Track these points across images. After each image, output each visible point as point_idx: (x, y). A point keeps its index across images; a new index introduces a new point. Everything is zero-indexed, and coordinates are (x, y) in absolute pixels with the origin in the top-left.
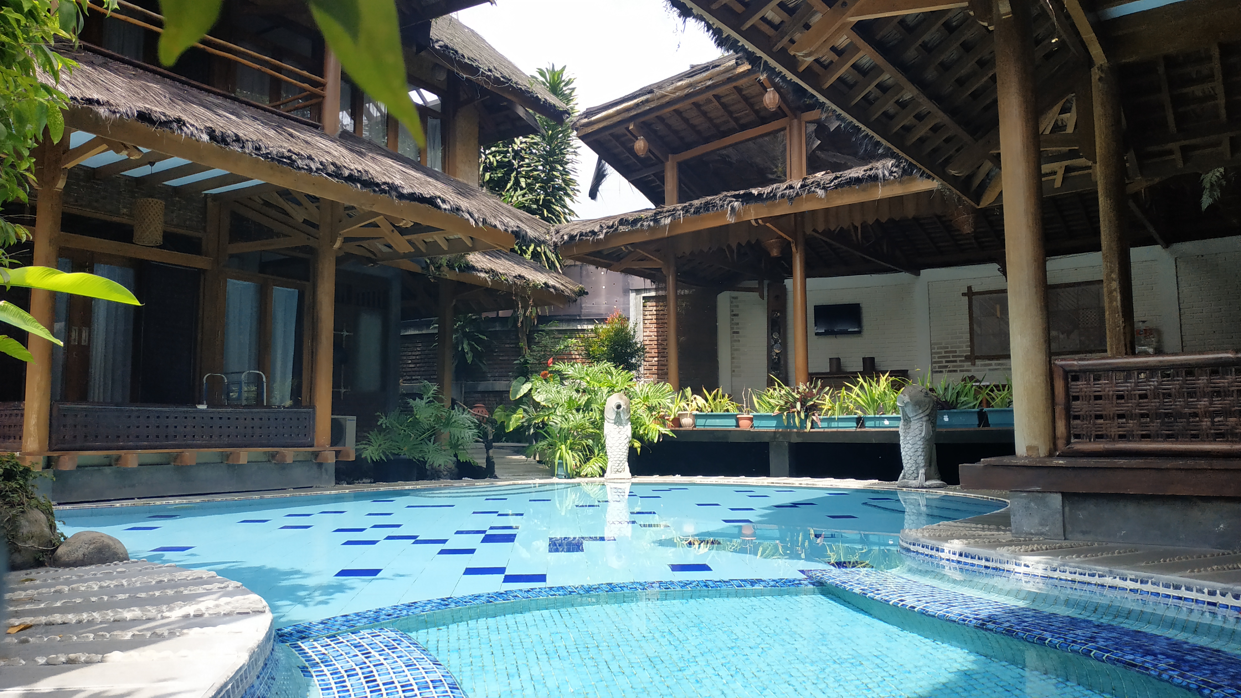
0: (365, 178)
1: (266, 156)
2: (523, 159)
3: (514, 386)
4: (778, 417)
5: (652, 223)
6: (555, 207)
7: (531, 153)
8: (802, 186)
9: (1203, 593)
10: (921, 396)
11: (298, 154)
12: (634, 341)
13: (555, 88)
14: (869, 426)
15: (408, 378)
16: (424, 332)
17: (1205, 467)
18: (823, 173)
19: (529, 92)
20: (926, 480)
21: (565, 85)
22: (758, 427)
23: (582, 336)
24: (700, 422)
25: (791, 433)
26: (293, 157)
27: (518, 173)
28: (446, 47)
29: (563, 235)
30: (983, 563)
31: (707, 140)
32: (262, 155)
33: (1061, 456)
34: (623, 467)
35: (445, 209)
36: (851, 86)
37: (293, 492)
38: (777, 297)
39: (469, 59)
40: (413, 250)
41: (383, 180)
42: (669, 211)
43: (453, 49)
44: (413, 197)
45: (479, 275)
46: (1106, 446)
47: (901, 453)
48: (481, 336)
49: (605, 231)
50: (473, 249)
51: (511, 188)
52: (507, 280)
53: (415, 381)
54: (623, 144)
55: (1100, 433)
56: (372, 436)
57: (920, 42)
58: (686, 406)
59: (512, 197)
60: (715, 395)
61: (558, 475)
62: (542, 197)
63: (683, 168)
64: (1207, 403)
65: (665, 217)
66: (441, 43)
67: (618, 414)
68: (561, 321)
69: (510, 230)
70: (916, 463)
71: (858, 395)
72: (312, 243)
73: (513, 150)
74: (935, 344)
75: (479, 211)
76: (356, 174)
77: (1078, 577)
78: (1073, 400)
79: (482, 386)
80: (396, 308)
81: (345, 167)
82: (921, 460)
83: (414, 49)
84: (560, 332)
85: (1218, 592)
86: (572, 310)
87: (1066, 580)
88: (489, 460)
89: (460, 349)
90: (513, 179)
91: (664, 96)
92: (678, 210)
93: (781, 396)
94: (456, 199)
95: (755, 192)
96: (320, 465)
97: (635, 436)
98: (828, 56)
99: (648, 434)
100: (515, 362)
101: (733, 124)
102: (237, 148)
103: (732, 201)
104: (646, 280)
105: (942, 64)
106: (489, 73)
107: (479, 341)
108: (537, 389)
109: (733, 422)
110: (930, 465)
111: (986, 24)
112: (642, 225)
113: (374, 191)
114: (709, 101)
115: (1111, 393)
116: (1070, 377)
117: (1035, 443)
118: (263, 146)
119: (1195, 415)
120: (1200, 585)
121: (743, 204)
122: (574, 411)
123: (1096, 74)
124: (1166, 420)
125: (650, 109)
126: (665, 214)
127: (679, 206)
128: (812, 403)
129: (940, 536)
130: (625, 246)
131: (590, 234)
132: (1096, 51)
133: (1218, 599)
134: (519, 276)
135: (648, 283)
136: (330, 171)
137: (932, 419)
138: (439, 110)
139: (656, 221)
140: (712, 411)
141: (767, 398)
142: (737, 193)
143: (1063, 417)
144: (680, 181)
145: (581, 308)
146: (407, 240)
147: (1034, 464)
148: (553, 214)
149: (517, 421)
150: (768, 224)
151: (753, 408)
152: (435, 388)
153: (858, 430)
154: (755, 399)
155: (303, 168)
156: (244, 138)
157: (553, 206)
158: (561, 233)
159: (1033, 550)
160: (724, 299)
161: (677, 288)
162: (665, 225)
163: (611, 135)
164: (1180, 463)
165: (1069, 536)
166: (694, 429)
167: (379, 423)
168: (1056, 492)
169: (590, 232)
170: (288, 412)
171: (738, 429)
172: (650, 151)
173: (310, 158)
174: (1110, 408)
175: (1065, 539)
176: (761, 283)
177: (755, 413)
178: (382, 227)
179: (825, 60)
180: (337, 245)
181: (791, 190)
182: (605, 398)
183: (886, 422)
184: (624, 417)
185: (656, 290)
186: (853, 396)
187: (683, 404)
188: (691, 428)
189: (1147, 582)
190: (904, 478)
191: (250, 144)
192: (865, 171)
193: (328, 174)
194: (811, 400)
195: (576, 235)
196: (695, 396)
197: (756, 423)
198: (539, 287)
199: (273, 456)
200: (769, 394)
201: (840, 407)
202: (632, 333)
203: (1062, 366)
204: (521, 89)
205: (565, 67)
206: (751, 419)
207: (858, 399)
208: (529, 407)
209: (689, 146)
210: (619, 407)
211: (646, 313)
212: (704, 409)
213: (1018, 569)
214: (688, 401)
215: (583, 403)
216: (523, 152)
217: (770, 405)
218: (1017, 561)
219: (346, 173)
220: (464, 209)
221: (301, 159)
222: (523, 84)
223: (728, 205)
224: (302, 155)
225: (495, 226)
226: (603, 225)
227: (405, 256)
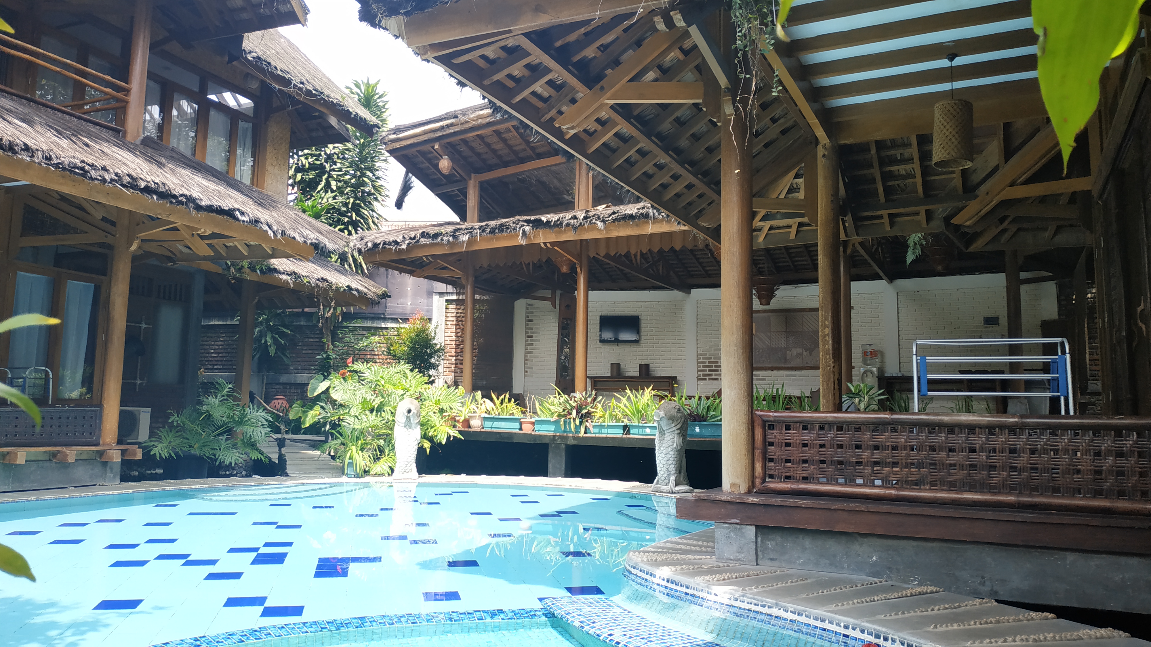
0: (162, 189)
1: (57, 166)
2: (335, 163)
3: (312, 384)
4: (557, 422)
5: (451, 239)
6: (363, 211)
7: (344, 158)
8: (585, 218)
9: (840, 626)
10: (674, 412)
11: (92, 165)
12: (434, 342)
13: (368, 102)
14: (634, 434)
15: (210, 367)
16: (228, 323)
17: (863, 509)
18: (605, 206)
19: (340, 106)
20: (676, 485)
21: (379, 98)
22: (539, 431)
23: (385, 333)
24: (488, 424)
25: (567, 437)
26: (86, 168)
27: (330, 176)
28: (259, 58)
29: (367, 242)
30: (684, 590)
31: (506, 164)
32: (52, 165)
33: (759, 493)
34: (410, 468)
35: (244, 221)
36: (614, 151)
37: (74, 491)
38: (568, 306)
39: (281, 71)
40: (213, 254)
41: (181, 192)
42: (467, 229)
43: (265, 61)
44: (210, 209)
45: (280, 277)
46: (793, 486)
47: (656, 461)
48: (285, 330)
49: (407, 242)
50: (273, 256)
51: (322, 189)
52: (310, 283)
53: (217, 371)
54: (429, 160)
55: (788, 474)
56: (162, 433)
57: (673, 117)
58: (476, 409)
59: (322, 198)
60: (502, 400)
61: (347, 474)
62: (352, 200)
63: (484, 188)
64: (870, 454)
65: (463, 234)
66: (254, 54)
67: (408, 418)
68: (365, 318)
69: (309, 242)
70: (668, 471)
71: (625, 405)
72: (110, 240)
73: (326, 154)
74: (701, 354)
75: (278, 223)
76: (153, 186)
77: (753, 608)
78: (769, 445)
79: (284, 378)
80: (198, 302)
81: (141, 179)
82: (672, 468)
83: (226, 59)
84: (364, 329)
85: (851, 626)
86: (376, 309)
87: (745, 609)
88: (281, 458)
89: (263, 342)
90: (324, 181)
91: (467, 122)
92: (475, 229)
93: (560, 404)
94: (256, 212)
95: (544, 219)
96: (105, 464)
97: (425, 437)
98: (593, 126)
99: (436, 436)
100: (318, 357)
101: (530, 152)
102: (25, 157)
103: (524, 225)
104: (448, 286)
105: (693, 135)
106: (301, 86)
107: (283, 335)
108: (334, 387)
109: (517, 425)
110: (680, 473)
111: (715, 120)
112: (442, 240)
113: (171, 202)
114: (508, 130)
115: (798, 441)
116: (767, 425)
117: (737, 481)
118: (53, 156)
119: (859, 463)
120: (838, 620)
121: (533, 229)
122: (368, 412)
123: (821, 151)
124: (839, 466)
125: (454, 132)
126: (463, 232)
127: (477, 225)
128: (586, 411)
129: (656, 560)
130: (426, 256)
131: (393, 244)
132: (820, 133)
133: (850, 632)
134: (322, 278)
135: (450, 288)
136: (125, 182)
137: (683, 432)
138: (251, 114)
139: (455, 237)
140: (499, 414)
141: (548, 405)
142: (528, 218)
143: (760, 459)
144: (481, 197)
145: (386, 307)
146: (207, 244)
147: (733, 500)
148: (363, 218)
149: (313, 417)
150: (556, 248)
151: (535, 413)
152: (230, 386)
153: (625, 436)
154: (537, 404)
155: (96, 179)
156: (34, 147)
157: (361, 210)
158: (365, 241)
159: (724, 579)
160: (520, 305)
161: (474, 293)
162: (463, 242)
163: (418, 151)
164: (845, 505)
165: (760, 562)
166: (482, 430)
167: (170, 421)
168: (751, 525)
169: (393, 241)
170: (73, 411)
171: (521, 432)
172: (453, 168)
173: (104, 169)
174: (796, 454)
175: (757, 564)
176: (554, 293)
177: (537, 418)
178: (182, 231)
179: (590, 129)
180: (134, 247)
181: (576, 221)
182: (398, 401)
183: (648, 431)
184: (414, 421)
185: (458, 294)
186: (622, 407)
187: (473, 406)
188: (479, 430)
189: (802, 615)
190: (657, 483)
191: (40, 154)
192: (638, 209)
193: (123, 185)
194: (585, 408)
195: (380, 244)
196: (484, 399)
197: (537, 427)
198: (342, 289)
199: (54, 455)
200: (550, 401)
201: (611, 415)
202: (433, 334)
203: (760, 416)
204: (332, 102)
205: (379, 81)
206: (533, 424)
207: (626, 410)
208: (326, 404)
209: (490, 168)
210: (409, 411)
211: (448, 315)
212: (491, 411)
213: (709, 597)
214: (478, 404)
215: (376, 406)
216: (336, 156)
217: (550, 411)
218: (709, 590)
219: (143, 184)
220: (263, 221)
221: (95, 169)
222: (335, 97)
223: (520, 228)
224: (96, 166)
225: (294, 238)
226: (406, 236)
227: (205, 258)
